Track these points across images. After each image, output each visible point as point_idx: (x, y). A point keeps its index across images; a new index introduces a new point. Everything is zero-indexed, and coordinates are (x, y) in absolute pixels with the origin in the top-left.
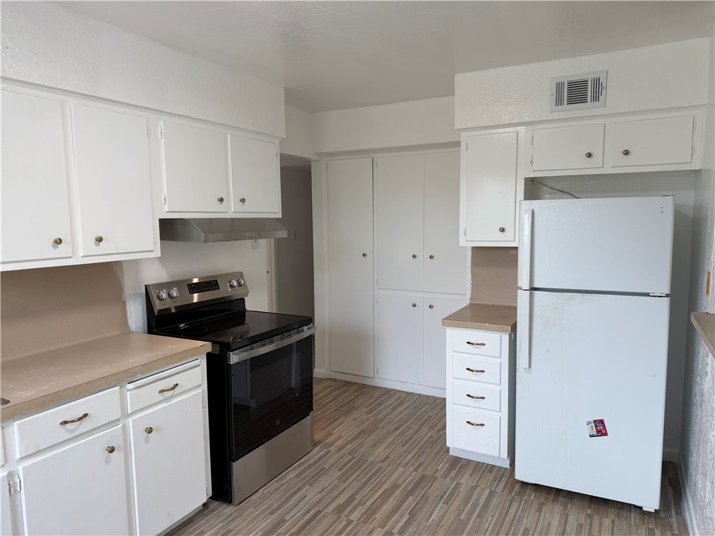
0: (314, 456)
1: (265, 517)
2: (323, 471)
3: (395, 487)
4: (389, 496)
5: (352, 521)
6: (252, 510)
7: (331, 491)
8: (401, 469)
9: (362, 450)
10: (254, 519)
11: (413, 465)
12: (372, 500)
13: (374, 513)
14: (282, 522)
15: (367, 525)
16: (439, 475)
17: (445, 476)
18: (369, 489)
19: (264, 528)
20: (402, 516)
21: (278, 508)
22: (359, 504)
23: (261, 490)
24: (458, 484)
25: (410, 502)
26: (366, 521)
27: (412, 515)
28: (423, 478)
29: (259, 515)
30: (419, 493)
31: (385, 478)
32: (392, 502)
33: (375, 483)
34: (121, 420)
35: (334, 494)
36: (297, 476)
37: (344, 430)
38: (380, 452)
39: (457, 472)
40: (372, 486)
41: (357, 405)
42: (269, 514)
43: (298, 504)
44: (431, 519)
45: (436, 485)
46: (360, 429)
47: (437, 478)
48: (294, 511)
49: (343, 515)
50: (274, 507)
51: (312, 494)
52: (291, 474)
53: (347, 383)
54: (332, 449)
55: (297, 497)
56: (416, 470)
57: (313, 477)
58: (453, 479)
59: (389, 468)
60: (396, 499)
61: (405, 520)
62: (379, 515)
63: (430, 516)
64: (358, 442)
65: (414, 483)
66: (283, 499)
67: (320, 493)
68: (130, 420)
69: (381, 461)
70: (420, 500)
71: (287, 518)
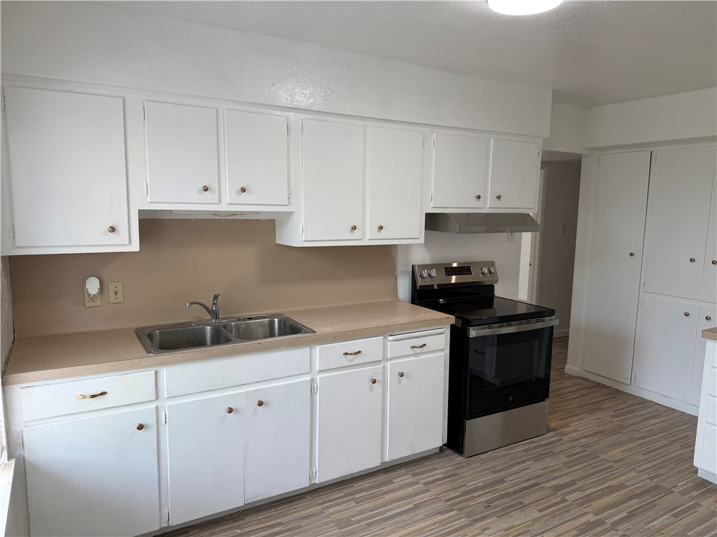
0: (546, 439)
1: (489, 473)
2: (552, 454)
3: (622, 486)
4: (612, 492)
5: (566, 501)
6: (478, 464)
7: (554, 471)
8: (633, 474)
9: (597, 447)
10: (479, 472)
11: (649, 474)
12: (592, 490)
13: (591, 501)
14: (502, 481)
15: (581, 508)
16: (676, 490)
17: (683, 493)
18: (593, 480)
19: (485, 481)
20: (620, 512)
21: (500, 470)
22: (578, 490)
23: (490, 453)
24: (697, 505)
25: (634, 503)
26: (580, 505)
27: (631, 515)
28: (656, 488)
29: (483, 470)
30: (646, 500)
31: (612, 476)
32: (614, 497)
33: (601, 477)
34: (383, 362)
35: (556, 474)
36: (525, 451)
37: (583, 426)
38: (617, 453)
39: (700, 493)
40: (596, 479)
41: (603, 407)
42: (492, 472)
43: (520, 472)
44: (651, 524)
45: (670, 497)
46: (601, 429)
47: (673, 492)
48: (514, 477)
49: (559, 493)
50: (498, 468)
51: (535, 468)
52: (520, 448)
53: (599, 385)
54: (565, 438)
55: (519, 467)
56: (651, 479)
57: (539, 456)
58: (692, 498)
59: (621, 469)
60: (619, 497)
61: (622, 516)
62: (596, 505)
63: (651, 522)
64: (594, 439)
65: (644, 489)
66: (507, 465)
67: (543, 470)
68: (388, 364)
69: (614, 461)
70: (646, 505)
71: (506, 479)
